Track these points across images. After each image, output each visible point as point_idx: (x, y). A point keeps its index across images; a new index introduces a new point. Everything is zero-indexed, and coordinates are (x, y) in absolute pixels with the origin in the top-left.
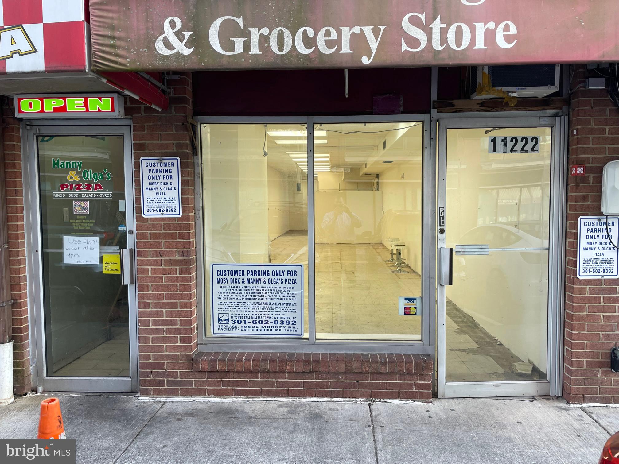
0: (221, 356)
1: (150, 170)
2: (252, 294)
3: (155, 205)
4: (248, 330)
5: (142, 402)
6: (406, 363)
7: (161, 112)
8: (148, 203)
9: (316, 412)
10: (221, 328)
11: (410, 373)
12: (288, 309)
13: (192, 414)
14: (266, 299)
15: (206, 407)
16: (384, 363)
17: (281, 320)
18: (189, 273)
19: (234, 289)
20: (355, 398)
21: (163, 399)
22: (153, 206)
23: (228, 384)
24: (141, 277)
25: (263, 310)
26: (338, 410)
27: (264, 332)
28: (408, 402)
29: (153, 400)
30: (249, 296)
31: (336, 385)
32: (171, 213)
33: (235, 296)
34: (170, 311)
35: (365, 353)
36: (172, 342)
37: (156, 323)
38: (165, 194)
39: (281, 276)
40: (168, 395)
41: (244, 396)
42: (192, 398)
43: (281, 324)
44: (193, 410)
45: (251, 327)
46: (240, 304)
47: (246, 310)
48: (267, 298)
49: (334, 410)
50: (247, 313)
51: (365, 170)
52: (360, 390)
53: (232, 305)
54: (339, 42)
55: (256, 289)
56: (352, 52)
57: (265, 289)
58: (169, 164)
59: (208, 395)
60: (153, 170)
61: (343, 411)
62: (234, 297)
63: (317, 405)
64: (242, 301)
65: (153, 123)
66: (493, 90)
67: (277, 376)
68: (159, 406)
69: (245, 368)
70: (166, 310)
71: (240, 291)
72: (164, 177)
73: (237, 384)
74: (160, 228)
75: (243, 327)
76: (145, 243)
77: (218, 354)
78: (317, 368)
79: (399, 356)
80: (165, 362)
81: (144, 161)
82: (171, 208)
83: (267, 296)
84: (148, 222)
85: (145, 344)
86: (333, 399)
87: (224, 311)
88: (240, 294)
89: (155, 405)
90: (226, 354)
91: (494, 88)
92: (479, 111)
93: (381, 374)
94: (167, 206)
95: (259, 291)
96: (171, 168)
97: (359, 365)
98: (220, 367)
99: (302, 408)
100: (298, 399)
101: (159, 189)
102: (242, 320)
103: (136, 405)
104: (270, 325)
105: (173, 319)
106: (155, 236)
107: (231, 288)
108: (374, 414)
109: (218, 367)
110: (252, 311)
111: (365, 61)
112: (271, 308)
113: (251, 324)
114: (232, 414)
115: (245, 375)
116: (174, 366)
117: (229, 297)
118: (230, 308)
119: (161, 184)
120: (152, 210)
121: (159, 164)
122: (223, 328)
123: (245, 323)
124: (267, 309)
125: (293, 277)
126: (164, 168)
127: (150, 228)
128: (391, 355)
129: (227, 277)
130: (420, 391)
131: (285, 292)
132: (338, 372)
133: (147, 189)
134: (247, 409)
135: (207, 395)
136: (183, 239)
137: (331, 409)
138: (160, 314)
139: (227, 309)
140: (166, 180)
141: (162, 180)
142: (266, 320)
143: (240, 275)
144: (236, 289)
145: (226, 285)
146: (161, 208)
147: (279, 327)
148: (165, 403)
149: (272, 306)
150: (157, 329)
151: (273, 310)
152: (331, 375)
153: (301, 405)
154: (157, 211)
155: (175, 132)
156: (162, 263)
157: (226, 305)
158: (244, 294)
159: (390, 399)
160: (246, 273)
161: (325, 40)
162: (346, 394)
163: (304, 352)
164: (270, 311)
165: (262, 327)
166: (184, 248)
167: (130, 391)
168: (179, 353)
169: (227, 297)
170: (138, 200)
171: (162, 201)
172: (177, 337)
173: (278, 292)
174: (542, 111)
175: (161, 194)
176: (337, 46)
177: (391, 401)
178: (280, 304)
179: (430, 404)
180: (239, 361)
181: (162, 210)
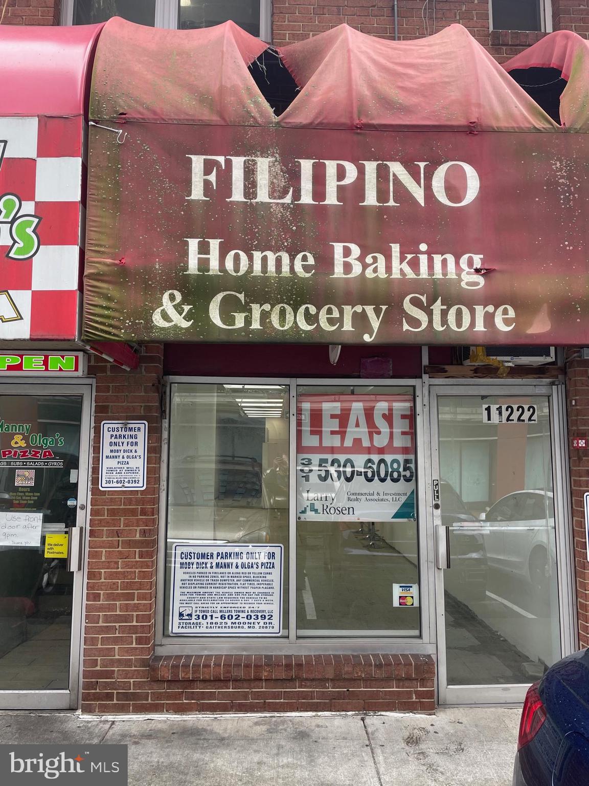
0: (183, 660)
1: (112, 436)
2: (222, 582)
3: (115, 476)
4: (215, 627)
5: (85, 721)
6: (405, 665)
7: (130, 372)
8: (107, 473)
9: (301, 730)
10: (181, 626)
11: (409, 679)
12: (263, 601)
13: (151, 735)
14: (238, 588)
15: (166, 727)
16: (379, 666)
17: (254, 614)
18: (151, 557)
19: (200, 575)
20: (346, 711)
21: (110, 718)
22: (113, 477)
23: (191, 696)
24: (92, 562)
25: (233, 602)
26: (327, 727)
27: (234, 630)
28: (407, 715)
29: (98, 719)
30: (218, 584)
31: (323, 695)
32: (134, 485)
33: (201, 584)
34: (125, 604)
35: (355, 654)
36: (125, 644)
37: (107, 619)
38: (128, 463)
39: (256, 559)
40: (118, 712)
41: (211, 712)
42: (146, 716)
43: (254, 619)
44: (150, 730)
45: (219, 623)
46: (207, 594)
47: (213, 602)
48: (239, 586)
49: (322, 726)
50: (215, 605)
52: (351, 701)
53: (196, 596)
54: (341, 320)
55: (227, 575)
56: (354, 330)
57: (237, 575)
58: (135, 429)
59: (167, 711)
60: (116, 435)
61: (333, 728)
62: (199, 586)
63: (301, 722)
64: (209, 590)
65: (120, 383)
66: (488, 359)
67: (252, 685)
68: (107, 726)
69: (213, 675)
70: (121, 602)
71: (207, 579)
72: (128, 444)
73: (203, 696)
74: (119, 502)
75: (209, 623)
76: (100, 520)
77: (179, 657)
78: (300, 674)
79: (395, 656)
80: (116, 669)
81: (107, 426)
82: (134, 480)
83: (239, 584)
84: (105, 496)
85: (92, 646)
86: (319, 713)
87: (186, 603)
88: (207, 582)
89: (101, 725)
90: (189, 657)
91: (488, 357)
92: (472, 377)
93: (376, 680)
94: (129, 477)
95: (230, 578)
96: (136, 433)
97: (351, 669)
98: (183, 674)
99: (283, 725)
100: (276, 714)
101: (121, 457)
102: (208, 615)
103: (78, 725)
104: (242, 620)
105: (128, 614)
106: (112, 512)
107: (196, 575)
108: (370, 730)
109: (181, 675)
110: (220, 603)
111: (367, 338)
112: (243, 599)
113: (219, 620)
114: (199, 735)
115: (212, 684)
116: (126, 675)
117: (194, 585)
118: (194, 599)
119: (124, 451)
120: (111, 482)
121: (123, 429)
122: (184, 626)
123: (212, 619)
124: (239, 600)
125: (271, 561)
126: (128, 433)
127: (107, 502)
128: (385, 656)
129: (192, 560)
130: (421, 700)
131: (260, 579)
132: (325, 678)
133: (107, 457)
134: (218, 728)
135: (165, 711)
136: (145, 515)
137: (318, 726)
138: (112, 608)
139: (191, 600)
140: (130, 447)
141: (125, 447)
142: (237, 614)
143: (207, 559)
144: (202, 575)
145: (190, 570)
146: (122, 480)
147: (252, 623)
148: (113, 722)
149: (245, 596)
150: (107, 626)
151: (245, 602)
152: (317, 682)
153: (281, 721)
154: (117, 482)
155: (144, 394)
156: (119, 545)
157: (190, 596)
158: (212, 582)
159: (386, 711)
160: (215, 556)
161: (327, 318)
162: (334, 706)
163: (283, 654)
164: (242, 603)
165: (232, 623)
166: (147, 526)
167: (68, 707)
168: (133, 657)
169: (191, 586)
170: (96, 470)
171: (124, 471)
172: (132, 636)
173: (253, 579)
174: (537, 379)
175: (124, 463)
176: (339, 324)
177: (388, 713)
178: (254, 594)
179: (434, 716)
180: (207, 666)
181: (123, 482)
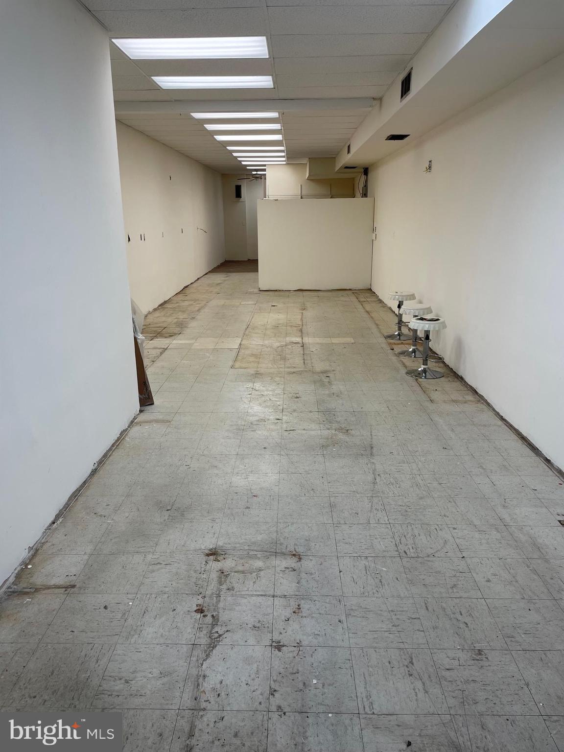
51: (346, 159)
